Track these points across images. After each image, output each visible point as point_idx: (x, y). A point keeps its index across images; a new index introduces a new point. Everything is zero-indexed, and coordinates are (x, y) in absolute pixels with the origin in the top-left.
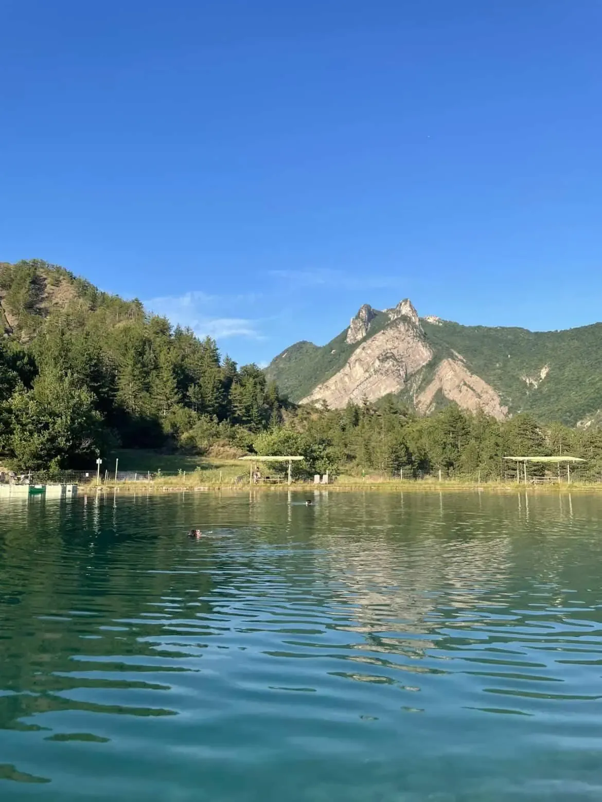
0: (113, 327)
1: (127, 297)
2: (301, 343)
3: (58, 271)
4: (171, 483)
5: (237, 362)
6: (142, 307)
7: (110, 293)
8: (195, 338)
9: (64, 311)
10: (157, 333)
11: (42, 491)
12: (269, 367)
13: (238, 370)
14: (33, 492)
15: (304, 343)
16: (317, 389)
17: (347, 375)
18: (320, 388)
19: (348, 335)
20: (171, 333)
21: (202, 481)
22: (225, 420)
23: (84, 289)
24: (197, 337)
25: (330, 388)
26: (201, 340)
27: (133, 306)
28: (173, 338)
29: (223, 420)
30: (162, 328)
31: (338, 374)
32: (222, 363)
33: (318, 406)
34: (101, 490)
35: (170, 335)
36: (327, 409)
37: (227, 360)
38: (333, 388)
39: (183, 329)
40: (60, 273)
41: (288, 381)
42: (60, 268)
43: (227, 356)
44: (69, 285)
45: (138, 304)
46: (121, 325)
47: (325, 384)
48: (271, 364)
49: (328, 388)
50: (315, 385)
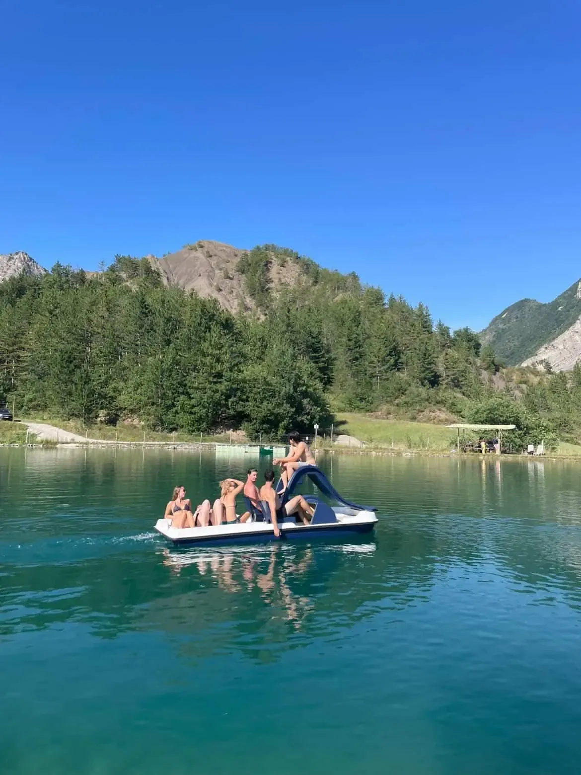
0: (332, 301)
1: (344, 272)
2: (522, 301)
3: (286, 253)
4: (381, 448)
5: (450, 327)
6: (358, 280)
7: (331, 269)
8: (408, 306)
9: (291, 288)
10: (371, 304)
11: (271, 452)
12: (488, 328)
13: (452, 334)
14: (263, 453)
15: (526, 300)
16: (543, 349)
17: (577, 332)
18: (546, 348)
19: (578, 289)
20: (384, 302)
21: (410, 447)
22: (436, 385)
23: (307, 267)
24: (409, 304)
25: (557, 348)
26: (413, 307)
27: (350, 280)
28: (387, 306)
29: (434, 386)
30: (377, 298)
31: (567, 332)
32: (434, 329)
33: (541, 368)
34: (318, 452)
35: (384, 304)
36: (550, 371)
37: (440, 325)
38: (561, 347)
39: (397, 297)
40: (288, 254)
41: (509, 342)
42: (288, 249)
43: (440, 321)
44: (295, 264)
45: (355, 277)
46: (338, 298)
47: (551, 344)
48: (490, 325)
49: (555, 347)
50: (540, 345)
